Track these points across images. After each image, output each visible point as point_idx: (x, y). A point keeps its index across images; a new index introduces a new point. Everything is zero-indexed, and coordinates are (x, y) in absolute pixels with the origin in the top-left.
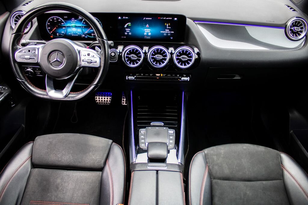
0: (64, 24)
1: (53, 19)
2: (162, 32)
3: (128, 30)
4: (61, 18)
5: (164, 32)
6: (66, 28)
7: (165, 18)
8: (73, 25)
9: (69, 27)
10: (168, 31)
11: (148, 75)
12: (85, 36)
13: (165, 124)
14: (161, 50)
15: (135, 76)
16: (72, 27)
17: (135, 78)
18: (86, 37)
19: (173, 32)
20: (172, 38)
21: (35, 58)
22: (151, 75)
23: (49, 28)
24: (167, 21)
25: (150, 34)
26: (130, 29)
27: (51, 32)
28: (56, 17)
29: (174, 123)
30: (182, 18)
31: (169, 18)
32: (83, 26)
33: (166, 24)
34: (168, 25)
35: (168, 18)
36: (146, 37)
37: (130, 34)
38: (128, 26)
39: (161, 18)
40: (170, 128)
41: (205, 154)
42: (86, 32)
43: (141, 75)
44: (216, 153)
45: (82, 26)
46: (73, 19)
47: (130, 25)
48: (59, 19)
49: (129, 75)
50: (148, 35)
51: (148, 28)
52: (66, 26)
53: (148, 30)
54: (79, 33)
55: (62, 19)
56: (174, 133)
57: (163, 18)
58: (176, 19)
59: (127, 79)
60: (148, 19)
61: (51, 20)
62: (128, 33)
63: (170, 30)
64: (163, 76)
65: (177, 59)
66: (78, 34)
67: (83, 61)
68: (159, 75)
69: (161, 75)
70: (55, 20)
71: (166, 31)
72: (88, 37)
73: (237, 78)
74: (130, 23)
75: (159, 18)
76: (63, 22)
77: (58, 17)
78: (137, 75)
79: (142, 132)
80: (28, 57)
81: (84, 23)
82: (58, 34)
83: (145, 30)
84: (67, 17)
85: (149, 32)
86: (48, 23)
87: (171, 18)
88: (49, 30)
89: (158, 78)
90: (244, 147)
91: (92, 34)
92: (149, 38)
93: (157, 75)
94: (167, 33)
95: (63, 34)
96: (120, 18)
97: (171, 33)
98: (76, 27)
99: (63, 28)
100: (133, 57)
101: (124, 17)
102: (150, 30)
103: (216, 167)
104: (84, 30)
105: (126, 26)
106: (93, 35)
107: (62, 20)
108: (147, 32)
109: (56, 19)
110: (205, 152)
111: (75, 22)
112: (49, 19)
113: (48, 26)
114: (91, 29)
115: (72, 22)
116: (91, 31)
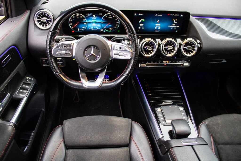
0: (85, 20)
1: (75, 16)
2: (170, 26)
3: (141, 25)
4: (82, 15)
5: (171, 26)
6: (86, 23)
7: (173, 15)
8: (94, 21)
9: (90, 23)
10: (174, 26)
11: (156, 62)
12: (104, 30)
13: (174, 102)
14: (171, 42)
15: (147, 64)
16: (93, 22)
17: (147, 65)
18: (104, 31)
19: (179, 26)
20: (177, 31)
21: (70, 52)
22: (159, 62)
23: (71, 24)
24: (175, 17)
25: (159, 28)
26: (143, 24)
27: (73, 28)
28: (79, 14)
29: (180, 101)
30: (187, 15)
31: (177, 15)
32: (102, 22)
33: (173, 20)
34: (175, 21)
35: (175, 15)
36: (156, 31)
37: (143, 28)
38: (142, 21)
39: (170, 15)
40: (180, 106)
41: (206, 124)
42: (105, 27)
43: (151, 63)
44: (215, 123)
45: (101, 22)
46: (94, 16)
47: (143, 21)
48: (81, 16)
49: (141, 63)
50: (157, 29)
51: (158, 23)
52: (87, 22)
53: (158, 25)
54: (98, 28)
55: (84, 16)
56: (183, 110)
57: (171, 15)
58: (182, 15)
59: (139, 66)
60: (159, 15)
62: (141, 27)
63: (176, 25)
64: (169, 63)
65: (184, 49)
66: (98, 29)
67: (115, 54)
68: (166, 62)
69: (167, 62)
70: (78, 17)
71: (173, 26)
72: (106, 31)
73: (224, 61)
74: (144, 19)
75: (168, 15)
76: (84, 19)
77: (80, 14)
78: (148, 62)
79: (158, 111)
80: (64, 52)
81: (104, 19)
82: (79, 29)
83: (156, 24)
84: (88, 14)
85: (159, 26)
86: (71, 19)
87: (178, 15)
88: (71, 25)
89: (165, 65)
90: (235, 117)
91: (110, 29)
92: (158, 31)
93: (164, 62)
94: (174, 27)
95: (84, 29)
96: (135, 14)
97: (177, 27)
98: (96, 22)
99: (85, 24)
100: (149, 48)
101: (139, 14)
102: (160, 25)
103: (218, 135)
104: (103, 25)
105: (140, 21)
106: (111, 30)
108: (157, 26)
109: (78, 16)
110: (206, 123)
111: (96, 18)
112: (72, 16)
113: (71, 22)
114: (109, 24)
115: (92, 19)
116: (109, 26)
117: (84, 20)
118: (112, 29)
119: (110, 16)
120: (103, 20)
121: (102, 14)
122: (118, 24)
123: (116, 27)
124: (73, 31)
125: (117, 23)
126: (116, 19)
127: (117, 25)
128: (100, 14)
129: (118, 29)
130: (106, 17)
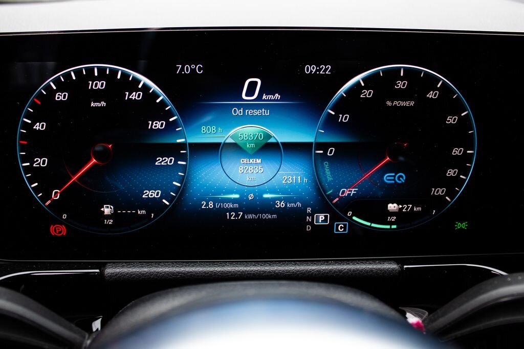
0: (171, 127)
1: (77, 86)
4: (144, 80)
9: (210, 150)
12: (335, 218)
16: (235, 148)
18: (340, 228)
23: (41, 162)
27: (56, 195)
28: (109, 67)
32: (324, 146)
42: (349, 192)
45: (320, 146)
46: (253, 85)
48: (133, 86)
52: (182, 146)
54: (287, 200)
55: (154, 87)
61: (60, 97)
66: (281, 205)
70: (98, 95)
72: (353, 224)
76: (160, 112)
77: (121, 70)
81: (344, 118)
82: (107, 210)
84: (198, 68)
86: (35, 117)
88: (37, 174)
91: (392, 207)
95: (153, 205)
98: (268, 148)
104: (328, 174)
106: (399, 214)
107: (155, 95)
109: (100, 85)
111: (266, 107)
112: (48, 88)
113: (36, 145)
114: (387, 168)
115: (239, 112)
116: (388, 178)
117: (158, 125)
118: (407, 208)
119: (400, 85)
120: (331, 124)
121: (326, 69)
122: (461, 163)
123: (440, 191)
124: (61, 222)
125: (456, 152)
126: (451, 120)
127: (451, 173)
128: (311, 69)
129: (458, 212)
130: (367, 94)
